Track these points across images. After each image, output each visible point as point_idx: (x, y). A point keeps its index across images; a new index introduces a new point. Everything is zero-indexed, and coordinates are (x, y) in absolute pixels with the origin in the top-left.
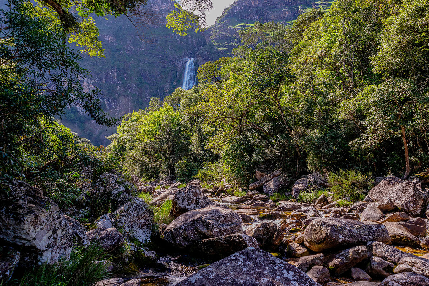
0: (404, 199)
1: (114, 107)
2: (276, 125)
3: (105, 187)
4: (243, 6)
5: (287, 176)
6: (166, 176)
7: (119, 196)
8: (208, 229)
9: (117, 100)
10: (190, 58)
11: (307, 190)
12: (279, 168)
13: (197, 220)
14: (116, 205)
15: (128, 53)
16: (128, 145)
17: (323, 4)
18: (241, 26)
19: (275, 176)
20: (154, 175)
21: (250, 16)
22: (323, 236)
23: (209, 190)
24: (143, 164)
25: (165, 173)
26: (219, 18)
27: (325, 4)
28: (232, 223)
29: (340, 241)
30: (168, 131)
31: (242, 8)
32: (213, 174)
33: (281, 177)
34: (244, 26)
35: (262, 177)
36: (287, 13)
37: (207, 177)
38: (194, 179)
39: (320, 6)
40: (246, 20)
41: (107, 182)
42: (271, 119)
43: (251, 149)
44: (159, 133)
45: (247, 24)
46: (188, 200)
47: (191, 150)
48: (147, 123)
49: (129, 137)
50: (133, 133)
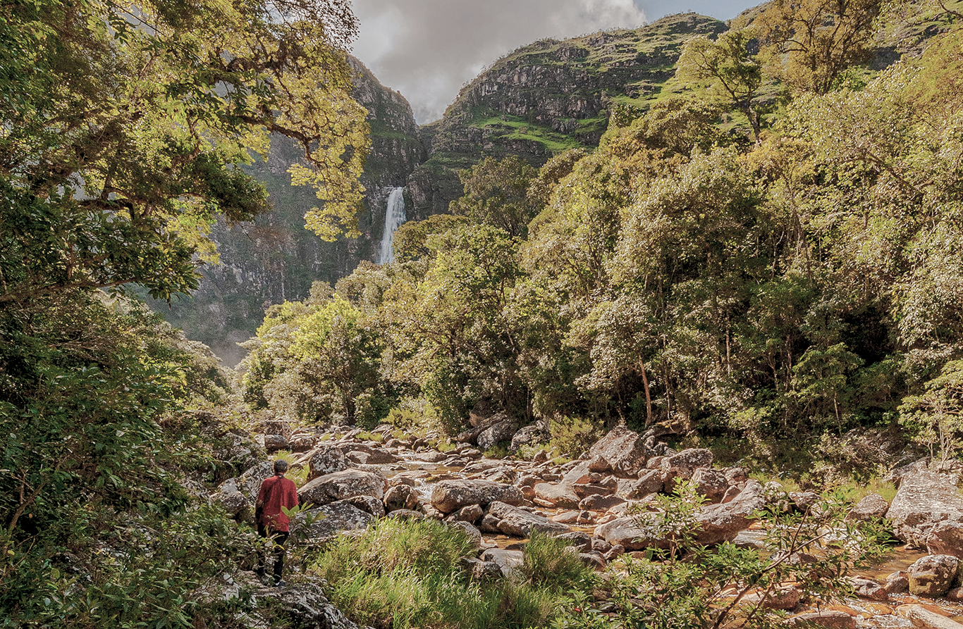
0: (620, 457)
1: (251, 279)
2: (499, 346)
3: (229, 450)
4: (497, 84)
5: (512, 423)
6: (342, 417)
7: (244, 459)
8: (338, 492)
9: (256, 266)
10: (396, 186)
11: (529, 442)
12: (501, 410)
13: (327, 484)
14: (241, 468)
15: (274, 172)
16: (277, 362)
17: (645, 88)
18: (493, 126)
19: (496, 422)
20: (322, 414)
21: (510, 105)
22: (443, 497)
23: (403, 442)
24: (303, 398)
25: (340, 412)
26: (450, 107)
27: (650, 88)
28: (368, 487)
29: (458, 501)
30: (342, 343)
31: (496, 88)
32: (412, 416)
33: (503, 424)
34: (499, 126)
35: (478, 422)
36: (579, 102)
37: (404, 421)
38: (382, 423)
39: (641, 92)
40: (502, 112)
41: (231, 445)
42: (491, 336)
43: (463, 379)
44: (328, 345)
45: (504, 123)
46: (326, 463)
47: (381, 375)
48: (305, 328)
49: (277, 349)
50: (284, 343)
